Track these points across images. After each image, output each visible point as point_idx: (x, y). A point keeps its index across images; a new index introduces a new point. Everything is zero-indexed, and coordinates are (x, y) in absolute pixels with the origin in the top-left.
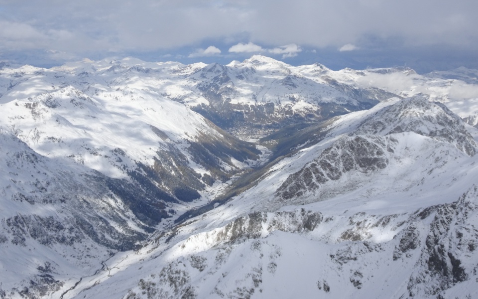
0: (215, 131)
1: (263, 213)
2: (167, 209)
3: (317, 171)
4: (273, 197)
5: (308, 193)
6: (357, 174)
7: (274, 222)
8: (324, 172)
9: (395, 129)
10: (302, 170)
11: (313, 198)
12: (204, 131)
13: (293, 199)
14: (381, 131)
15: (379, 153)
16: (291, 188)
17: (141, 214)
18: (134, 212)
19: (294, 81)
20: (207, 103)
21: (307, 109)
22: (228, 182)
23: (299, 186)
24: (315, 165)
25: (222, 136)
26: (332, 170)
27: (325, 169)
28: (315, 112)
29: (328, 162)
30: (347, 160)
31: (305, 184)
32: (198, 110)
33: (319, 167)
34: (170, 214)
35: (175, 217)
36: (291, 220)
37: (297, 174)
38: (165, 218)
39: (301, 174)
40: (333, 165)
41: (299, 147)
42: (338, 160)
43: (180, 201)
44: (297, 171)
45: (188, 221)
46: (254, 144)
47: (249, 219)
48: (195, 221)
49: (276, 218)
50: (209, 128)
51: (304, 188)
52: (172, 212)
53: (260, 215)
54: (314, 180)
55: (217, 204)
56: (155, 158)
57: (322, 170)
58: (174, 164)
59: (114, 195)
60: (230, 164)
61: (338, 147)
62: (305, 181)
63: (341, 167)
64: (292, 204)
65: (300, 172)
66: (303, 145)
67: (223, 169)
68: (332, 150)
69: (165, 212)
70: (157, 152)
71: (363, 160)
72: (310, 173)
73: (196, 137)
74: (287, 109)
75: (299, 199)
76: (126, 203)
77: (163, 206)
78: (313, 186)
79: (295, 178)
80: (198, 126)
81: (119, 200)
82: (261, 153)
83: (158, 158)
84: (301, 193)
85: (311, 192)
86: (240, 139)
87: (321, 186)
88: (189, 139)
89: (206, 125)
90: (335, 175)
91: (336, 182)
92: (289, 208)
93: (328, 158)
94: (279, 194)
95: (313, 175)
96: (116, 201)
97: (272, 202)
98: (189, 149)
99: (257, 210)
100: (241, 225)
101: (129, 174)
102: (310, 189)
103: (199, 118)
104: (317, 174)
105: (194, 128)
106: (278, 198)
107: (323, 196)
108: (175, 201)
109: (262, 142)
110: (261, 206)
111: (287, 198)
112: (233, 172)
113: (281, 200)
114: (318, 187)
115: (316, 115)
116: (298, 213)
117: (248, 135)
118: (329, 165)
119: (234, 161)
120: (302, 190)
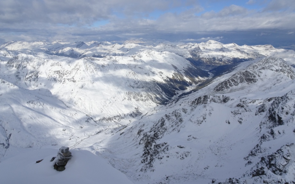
0: (194, 67)
1: (208, 96)
2: (176, 92)
3: (229, 82)
4: (213, 90)
5: (226, 90)
6: (245, 84)
7: (212, 99)
8: (232, 83)
9: (262, 68)
10: (224, 81)
11: (227, 91)
12: (190, 67)
13: (220, 91)
14: (256, 69)
15: (254, 77)
16: (219, 88)
17: (167, 94)
18: (165, 93)
19: (224, 50)
20: (191, 57)
21: (228, 60)
22: (197, 84)
23: (222, 87)
24: (229, 80)
25: (196, 68)
26: (235, 82)
27: (233, 82)
28: (231, 61)
29: (234, 79)
30: (241, 79)
31: (225, 87)
32: (188, 59)
33: (230, 81)
34: (177, 94)
35: (178, 95)
36: (218, 99)
37: (222, 83)
38: (175, 95)
39: (224, 83)
40: (236, 80)
41: (224, 73)
42: (238, 79)
43: (180, 90)
44: (222, 82)
45: (183, 97)
46: (207, 72)
47: (203, 98)
48: (185, 97)
49: (213, 98)
50: (191, 66)
51: (224, 88)
52: (178, 93)
53: (207, 96)
54: (228, 85)
55: (193, 92)
56: (173, 75)
57: (231, 82)
58: (179, 77)
59: (159, 87)
60: (198, 78)
61: (238, 74)
62: (225, 85)
63: (239, 81)
64: (219, 93)
65: (223, 82)
66: (225, 73)
67: (196, 80)
68: (236, 75)
69: (175, 93)
70: (173, 73)
71: (248, 79)
72: (227, 83)
73: (187, 69)
74: (220, 60)
75: (222, 92)
76: (162, 90)
77: (174, 91)
78: (227, 87)
79: (221, 84)
80: (188, 65)
81: (160, 89)
82: (210, 75)
83: (174, 75)
84: (223, 90)
85: (227, 90)
86: (203, 70)
87: (231, 87)
88: (185, 69)
89: (191, 65)
90: (236, 84)
91: (237, 86)
92: (218, 95)
93: (234, 78)
94: (215, 89)
95: (228, 84)
96: (159, 89)
97: (212, 92)
98: (184, 73)
99: (206, 94)
100: (200, 99)
101: (164, 80)
102: (226, 89)
103: (188, 62)
104: (230, 83)
105: (186, 65)
106: (214, 91)
107: (231, 91)
108: (179, 90)
109: (210, 71)
110: (208, 93)
111: (218, 91)
112: (199, 81)
113: (215, 92)
114: (229, 88)
115: (231, 62)
116: (221, 97)
117: (205, 68)
118: (234, 80)
119: (200, 77)
120: (223, 89)
